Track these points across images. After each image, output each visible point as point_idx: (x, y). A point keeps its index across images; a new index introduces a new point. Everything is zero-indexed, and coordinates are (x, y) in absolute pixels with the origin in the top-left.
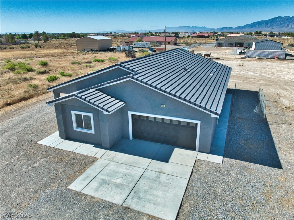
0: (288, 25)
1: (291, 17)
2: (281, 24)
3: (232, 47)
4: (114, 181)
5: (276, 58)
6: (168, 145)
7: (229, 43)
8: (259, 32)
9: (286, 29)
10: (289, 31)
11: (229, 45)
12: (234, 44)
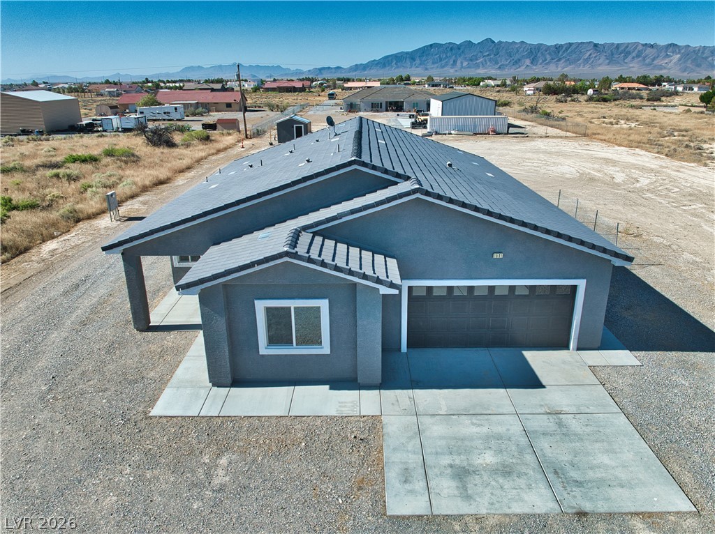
0: (455, 62)
1: (458, 43)
2: (441, 60)
3: (382, 111)
4: (480, 461)
5: (492, 131)
6: (501, 347)
7: (372, 104)
8: (406, 77)
9: (452, 71)
10: (458, 73)
11: (372, 107)
12: (384, 106)
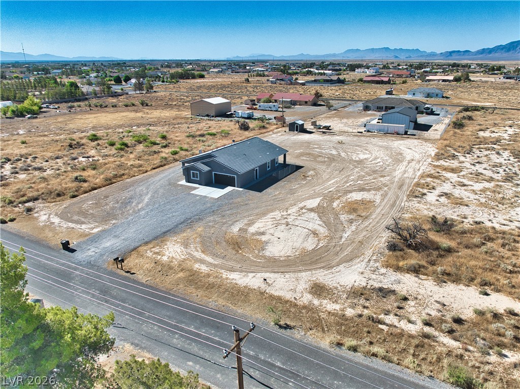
5: (395, 133)
6: (226, 184)
7: (377, 107)
12: (384, 108)
